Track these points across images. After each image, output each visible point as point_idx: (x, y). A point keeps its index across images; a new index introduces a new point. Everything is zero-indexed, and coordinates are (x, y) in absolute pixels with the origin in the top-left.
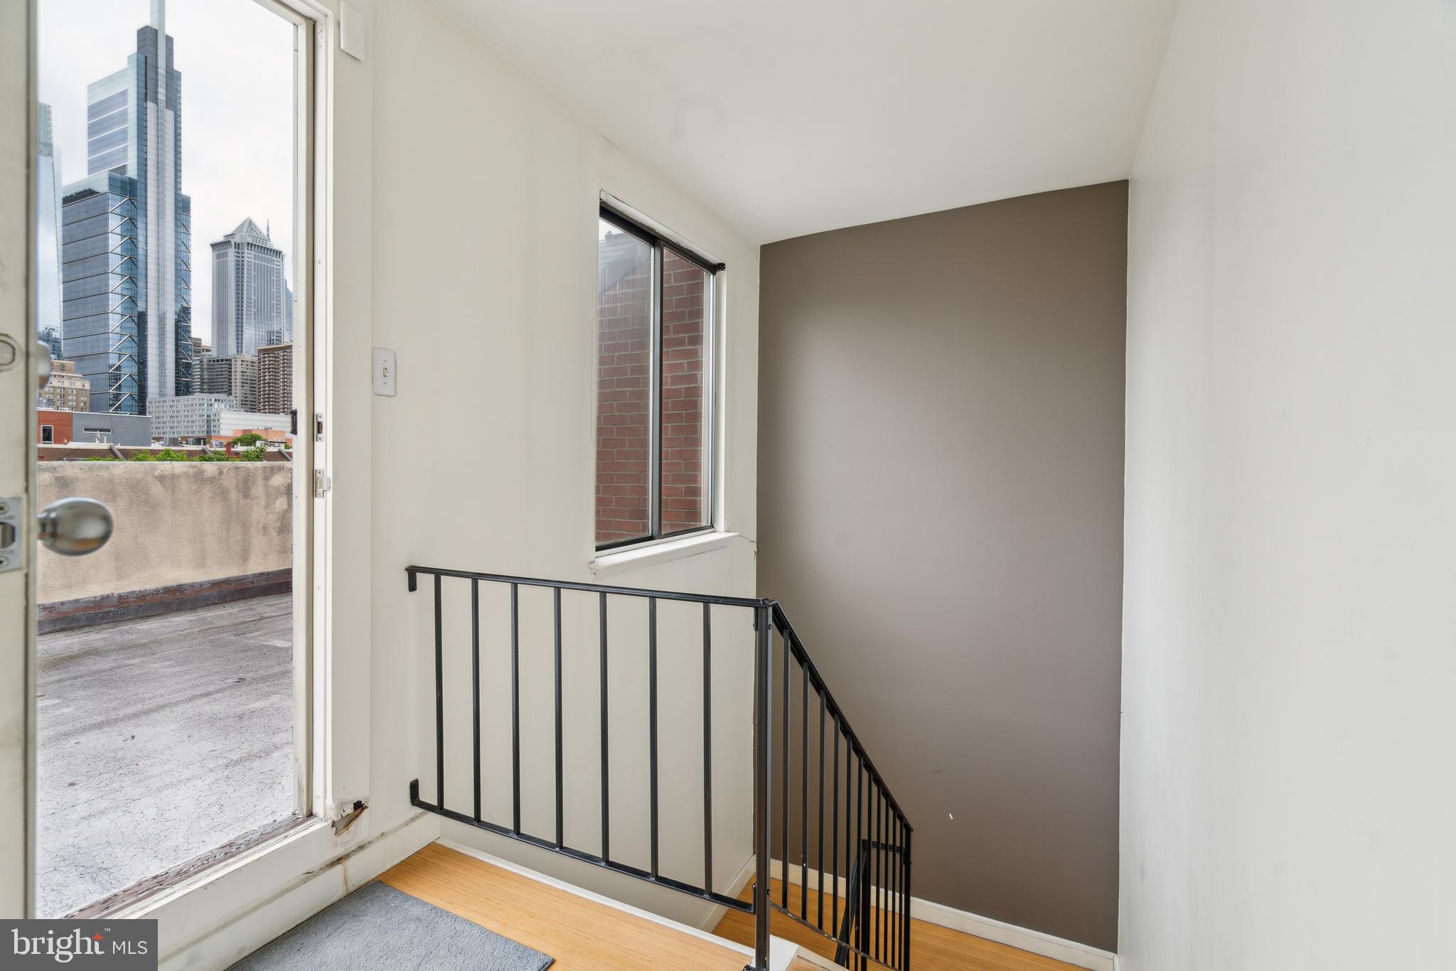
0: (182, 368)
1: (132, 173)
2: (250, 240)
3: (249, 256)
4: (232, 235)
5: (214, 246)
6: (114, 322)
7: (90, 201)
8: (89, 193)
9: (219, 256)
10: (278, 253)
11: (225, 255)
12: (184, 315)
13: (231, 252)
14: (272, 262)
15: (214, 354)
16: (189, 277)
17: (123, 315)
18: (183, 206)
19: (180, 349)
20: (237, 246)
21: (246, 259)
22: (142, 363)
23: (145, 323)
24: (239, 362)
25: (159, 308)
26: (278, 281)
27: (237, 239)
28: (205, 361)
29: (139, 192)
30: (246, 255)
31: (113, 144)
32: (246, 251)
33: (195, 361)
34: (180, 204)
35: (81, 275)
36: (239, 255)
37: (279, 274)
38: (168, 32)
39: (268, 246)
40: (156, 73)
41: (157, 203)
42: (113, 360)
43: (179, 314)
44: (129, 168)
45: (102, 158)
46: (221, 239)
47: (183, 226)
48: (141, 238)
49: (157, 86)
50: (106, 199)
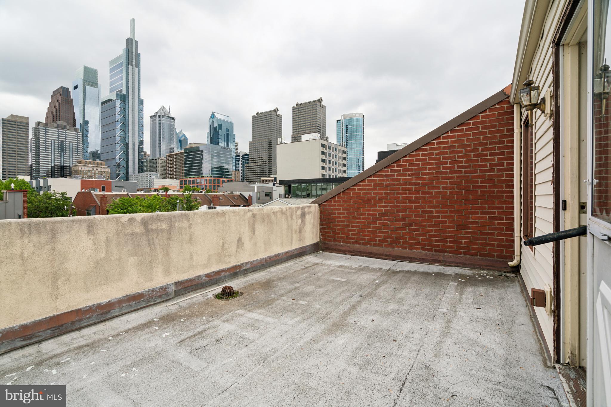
0: (141, 163)
1: (124, 92)
2: (163, 114)
3: (163, 120)
4: (157, 112)
5: (151, 117)
6: (118, 147)
7: (110, 103)
8: (110, 100)
9: (153, 121)
10: (173, 118)
11: (155, 120)
12: (141, 143)
13: (157, 118)
14: (171, 122)
15: (151, 157)
16: (143, 129)
17: (121, 144)
18: (141, 102)
19: (140, 156)
20: (159, 116)
22: (127, 162)
23: (128, 147)
24: (160, 160)
25: (133, 141)
26: (173, 129)
27: (159, 114)
28: (148, 160)
29: (127, 99)
31: (118, 82)
32: (162, 118)
33: (145, 160)
34: (140, 102)
35: (107, 130)
36: (160, 120)
37: (173, 126)
38: (136, 39)
39: (170, 116)
40: (132, 55)
41: (132, 102)
42: (118, 160)
43: (139, 143)
44: (123, 90)
45: (114, 87)
46: (154, 114)
47: (141, 110)
48: (127, 116)
49: (132, 59)
50: (116, 102)
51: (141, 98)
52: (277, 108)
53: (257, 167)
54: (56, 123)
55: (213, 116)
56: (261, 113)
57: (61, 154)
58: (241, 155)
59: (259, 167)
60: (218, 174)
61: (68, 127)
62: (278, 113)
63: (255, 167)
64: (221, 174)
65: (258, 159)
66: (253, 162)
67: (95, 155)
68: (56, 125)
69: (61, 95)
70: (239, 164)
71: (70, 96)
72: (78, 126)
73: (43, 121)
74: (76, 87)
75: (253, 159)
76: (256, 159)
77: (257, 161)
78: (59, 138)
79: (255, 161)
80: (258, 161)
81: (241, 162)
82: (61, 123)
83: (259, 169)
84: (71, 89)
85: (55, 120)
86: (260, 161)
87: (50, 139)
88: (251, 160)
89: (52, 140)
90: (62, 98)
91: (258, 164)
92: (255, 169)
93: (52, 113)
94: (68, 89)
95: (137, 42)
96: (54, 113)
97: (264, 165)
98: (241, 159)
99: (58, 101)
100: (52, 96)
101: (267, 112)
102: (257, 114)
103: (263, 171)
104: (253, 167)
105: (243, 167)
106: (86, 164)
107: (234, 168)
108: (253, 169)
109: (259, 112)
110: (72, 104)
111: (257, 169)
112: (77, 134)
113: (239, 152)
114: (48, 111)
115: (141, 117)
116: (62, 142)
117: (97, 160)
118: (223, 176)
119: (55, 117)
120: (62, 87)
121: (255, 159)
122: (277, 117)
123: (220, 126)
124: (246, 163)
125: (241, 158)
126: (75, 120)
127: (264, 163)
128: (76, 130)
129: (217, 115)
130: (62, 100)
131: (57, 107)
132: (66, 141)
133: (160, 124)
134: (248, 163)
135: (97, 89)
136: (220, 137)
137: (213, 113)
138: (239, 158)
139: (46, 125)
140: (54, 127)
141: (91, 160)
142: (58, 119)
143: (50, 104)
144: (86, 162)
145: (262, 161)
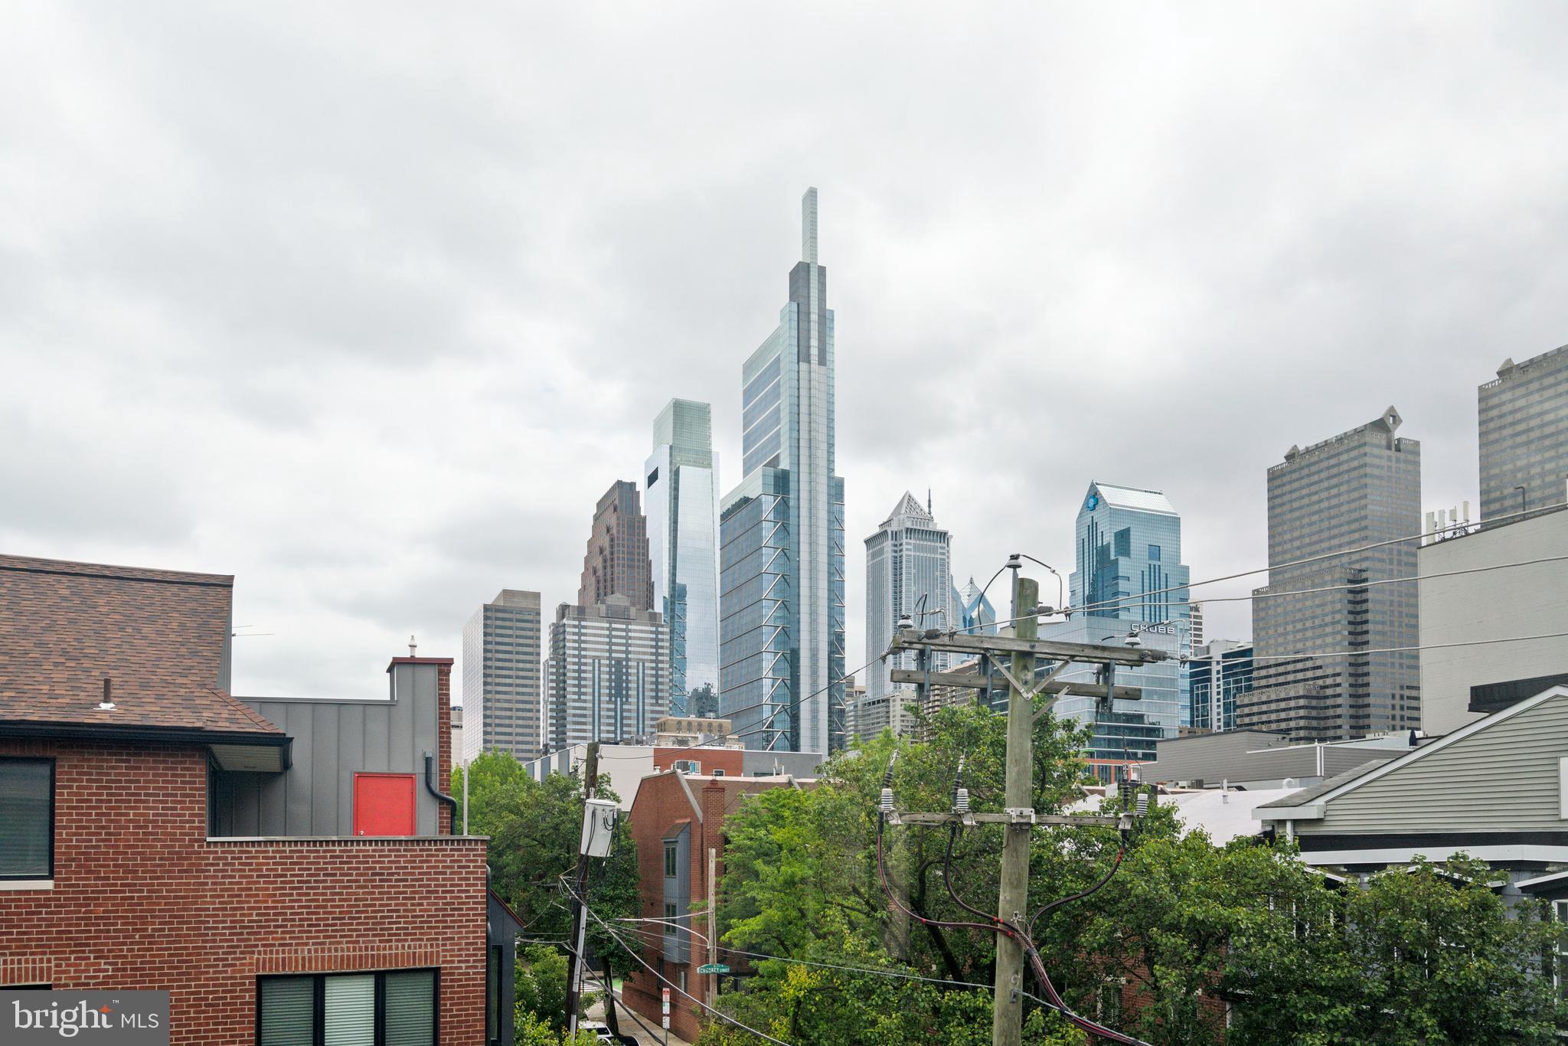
0: (836, 716)
1: (784, 464)
2: (909, 525)
3: (908, 545)
4: (890, 521)
5: (867, 542)
6: (768, 661)
7: (744, 512)
8: (746, 501)
9: (874, 556)
10: (943, 536)
11: (881, 552)
12: (837, 642)
13: (888, 545)
14: (934, 550)
15: (870, 696)
16: (842, 589)
17: (776, 654)
18: (837, 489)
20: (895, 535)
21: (904, 553)
22: (795, 718)
23: (798, 659)
24: (899, 702)
25: (811, 642)
26: (943, 577)
27: (894, 527)
28: (859, 704)
29: (793, 485)
30: (904, 547)
31: (766, 432)
32: (904, 541)
33: (848, 705)
34: (833, 492)
35: (737, 609)
36: (897, 548)
37: (944, 565)
38: (820, 263)
39: (931, 528)
40: (809, 322)
41: (808, 495)
42: (767, 712)
43: (831, 644)
44: (782, 457)
45: (756, 452)
46: (876, 530)
47: (836, 521)
48: (794, 547)
49: (809, 338)
50: (760, 504)
51: (838, 474)
52: (1392, 413)
53: (1292, 704)
54: (603, 602)
55: (1092, 502)
56: (1308, 451)
57: (615, 703)
58: (1216, 654)
59: (1302, 702)
60: (1118, 743)
61: (633, 611)
62: (1398, 434)
63: (1283, 705)
64: (1131, 744)
65: (1300, 666)
66: (1272, 681)
67: (704, 701)
68: (603, 608)
69: (615, 510)
70: (1205, 698)
71: (639, 508)
72: (659, 607)
73: (574, 602)
74: (653, 478)
75: (1272, 671)
76: (1290, 667)
77: (1290, 678)
78: (610, 651)
79: (1281, 679)
80: (1300, 676)
81: (1216, 687)
82: (618, 599)
83: (1302, 713)
84: (641, 486)
85: (602, 592)
86: (1310, 674)
87: (590, 657)
88: (1263, 673)
89: (594, 658)
90: (618, 519)
91: (1300, 689)
92: (1283, 715)
93: (595, 572)
94: (633, 485)
95: (822, 271)
96: (600, 573)
97: (1329, 692)
98: (1214, 676)
99: (608, 530)
100: (596, 518)
101: (1340, 440)
102: (1290, 457)
103: (1322, 724)
104: (1273, 706)
105: (1227, 710)
106: (679, 729)
107: (1186, 715)
108: (1273, 717)
109: (1301, 448)
110: (644, 534)
111: (1292, 714)
112: (657, 633)
113: (1205, 644)
114: (586, 569)
115: (836, 546)
116: (619, 661)
117: (708, 714)
118: (1140, 752)
119: (601, 585)
120: (619, 483)
121: (1281, 669)
122: (1393, 453)
123: (1123, 537)
124: (1239, 690)
125: (1215, 668)
126: (650, 587)
127: (1329, 681)
128: (654, 617)
129: (1111, 496)
130: (618, 525)
131: (607, 552)
132: (628, 660)
133: (897, 563)
134: (1249, 688)
135: (708, 471)
136: (1123, 586)
137: (1093, 486)
138: (1209, 672)
139: (581, 612)
140: (601, 618)
141: (692, 718)
142: (609, 590)
143: (590, 543)
144: (679, 722)
145: (1319, 673)
